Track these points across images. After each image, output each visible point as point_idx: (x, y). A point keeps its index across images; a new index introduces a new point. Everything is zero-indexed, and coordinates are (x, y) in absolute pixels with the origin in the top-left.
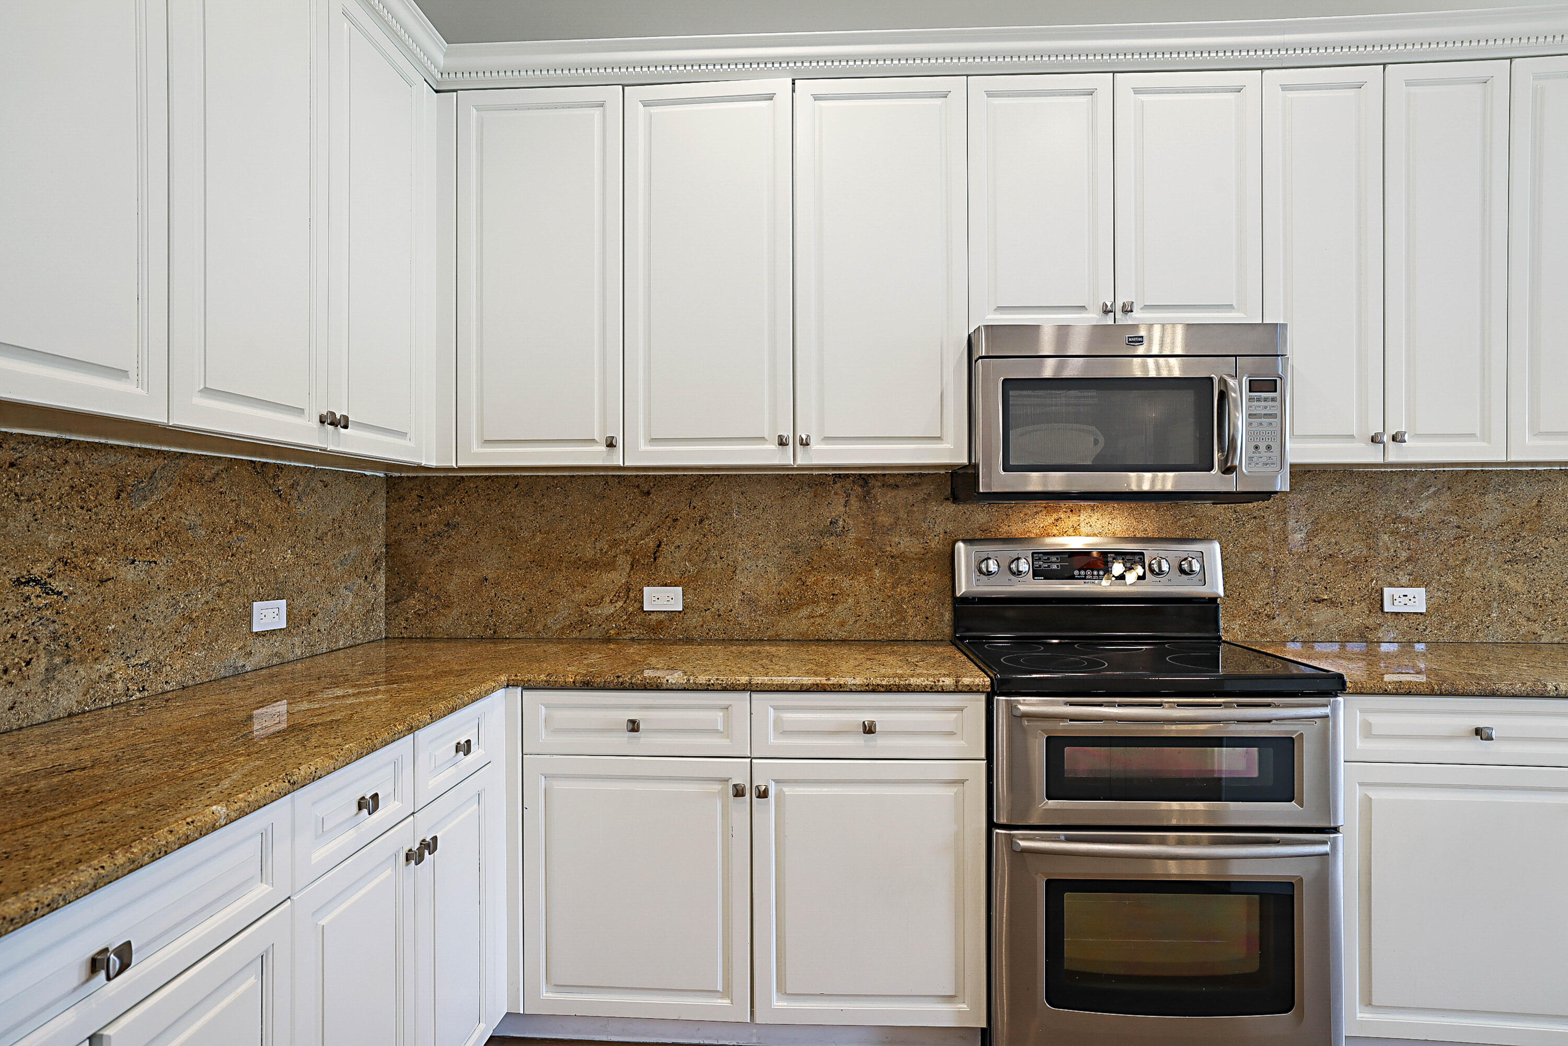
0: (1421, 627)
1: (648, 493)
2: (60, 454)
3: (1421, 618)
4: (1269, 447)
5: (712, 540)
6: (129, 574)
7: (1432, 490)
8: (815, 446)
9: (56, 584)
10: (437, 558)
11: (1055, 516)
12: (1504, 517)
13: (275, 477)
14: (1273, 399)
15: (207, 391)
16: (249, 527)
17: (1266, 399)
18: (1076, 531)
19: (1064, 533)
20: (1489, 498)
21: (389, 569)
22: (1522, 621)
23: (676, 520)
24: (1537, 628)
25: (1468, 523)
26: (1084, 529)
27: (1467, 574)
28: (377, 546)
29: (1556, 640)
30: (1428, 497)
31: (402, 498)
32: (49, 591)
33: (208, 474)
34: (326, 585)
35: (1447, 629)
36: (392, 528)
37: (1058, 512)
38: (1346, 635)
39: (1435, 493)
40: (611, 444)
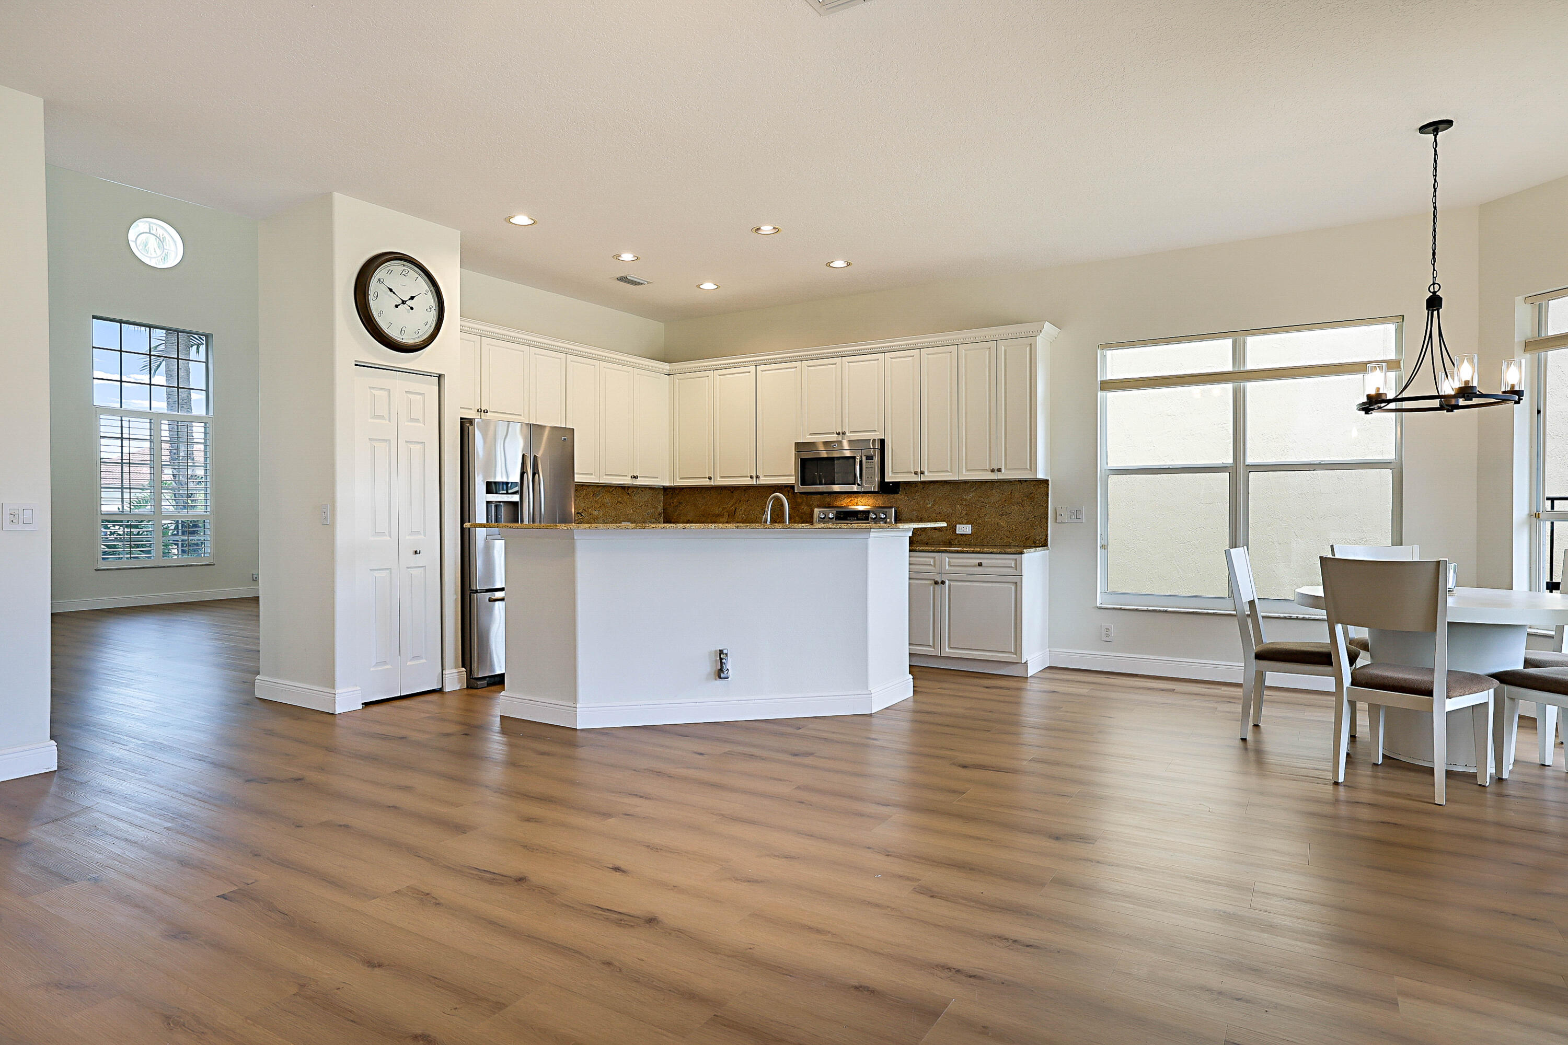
0: (970, 540)
1: (733, 492)
2: (584, 487)
3: (970, 536)
4: (871, 477)
5: (750, 507)
6: (595, 513)
7: (974, 488)
8: (761, 478)
9: (583, 514)
10: (677, 513)
11: (851, 499)
12: (998, 499)
13: (628, 490)
14: (873, 462)
15: (606, 475)
16: (621, 503)
17: (870, 462)
18: (857, 504)
19: (854, 505)
20: (994, 491)
21: (664, 517)
22: (1005, 537)
23: (740, 501)
24: (1010, 540)
25: (987, 501)
26: (859, 503)
27: (986, 520)
28: (660, 509)
29: (1017, 544)
30: (972, 491)
31: (667, 494)
32: (582, 515)
33: (611, 490)
34: (643, 520)
35: (979, 540)
36: (665, 504)
37: (851, 497)
38: (944, 542)
39: (975, 489)
40: (710, 478)
